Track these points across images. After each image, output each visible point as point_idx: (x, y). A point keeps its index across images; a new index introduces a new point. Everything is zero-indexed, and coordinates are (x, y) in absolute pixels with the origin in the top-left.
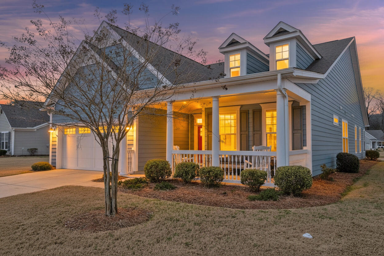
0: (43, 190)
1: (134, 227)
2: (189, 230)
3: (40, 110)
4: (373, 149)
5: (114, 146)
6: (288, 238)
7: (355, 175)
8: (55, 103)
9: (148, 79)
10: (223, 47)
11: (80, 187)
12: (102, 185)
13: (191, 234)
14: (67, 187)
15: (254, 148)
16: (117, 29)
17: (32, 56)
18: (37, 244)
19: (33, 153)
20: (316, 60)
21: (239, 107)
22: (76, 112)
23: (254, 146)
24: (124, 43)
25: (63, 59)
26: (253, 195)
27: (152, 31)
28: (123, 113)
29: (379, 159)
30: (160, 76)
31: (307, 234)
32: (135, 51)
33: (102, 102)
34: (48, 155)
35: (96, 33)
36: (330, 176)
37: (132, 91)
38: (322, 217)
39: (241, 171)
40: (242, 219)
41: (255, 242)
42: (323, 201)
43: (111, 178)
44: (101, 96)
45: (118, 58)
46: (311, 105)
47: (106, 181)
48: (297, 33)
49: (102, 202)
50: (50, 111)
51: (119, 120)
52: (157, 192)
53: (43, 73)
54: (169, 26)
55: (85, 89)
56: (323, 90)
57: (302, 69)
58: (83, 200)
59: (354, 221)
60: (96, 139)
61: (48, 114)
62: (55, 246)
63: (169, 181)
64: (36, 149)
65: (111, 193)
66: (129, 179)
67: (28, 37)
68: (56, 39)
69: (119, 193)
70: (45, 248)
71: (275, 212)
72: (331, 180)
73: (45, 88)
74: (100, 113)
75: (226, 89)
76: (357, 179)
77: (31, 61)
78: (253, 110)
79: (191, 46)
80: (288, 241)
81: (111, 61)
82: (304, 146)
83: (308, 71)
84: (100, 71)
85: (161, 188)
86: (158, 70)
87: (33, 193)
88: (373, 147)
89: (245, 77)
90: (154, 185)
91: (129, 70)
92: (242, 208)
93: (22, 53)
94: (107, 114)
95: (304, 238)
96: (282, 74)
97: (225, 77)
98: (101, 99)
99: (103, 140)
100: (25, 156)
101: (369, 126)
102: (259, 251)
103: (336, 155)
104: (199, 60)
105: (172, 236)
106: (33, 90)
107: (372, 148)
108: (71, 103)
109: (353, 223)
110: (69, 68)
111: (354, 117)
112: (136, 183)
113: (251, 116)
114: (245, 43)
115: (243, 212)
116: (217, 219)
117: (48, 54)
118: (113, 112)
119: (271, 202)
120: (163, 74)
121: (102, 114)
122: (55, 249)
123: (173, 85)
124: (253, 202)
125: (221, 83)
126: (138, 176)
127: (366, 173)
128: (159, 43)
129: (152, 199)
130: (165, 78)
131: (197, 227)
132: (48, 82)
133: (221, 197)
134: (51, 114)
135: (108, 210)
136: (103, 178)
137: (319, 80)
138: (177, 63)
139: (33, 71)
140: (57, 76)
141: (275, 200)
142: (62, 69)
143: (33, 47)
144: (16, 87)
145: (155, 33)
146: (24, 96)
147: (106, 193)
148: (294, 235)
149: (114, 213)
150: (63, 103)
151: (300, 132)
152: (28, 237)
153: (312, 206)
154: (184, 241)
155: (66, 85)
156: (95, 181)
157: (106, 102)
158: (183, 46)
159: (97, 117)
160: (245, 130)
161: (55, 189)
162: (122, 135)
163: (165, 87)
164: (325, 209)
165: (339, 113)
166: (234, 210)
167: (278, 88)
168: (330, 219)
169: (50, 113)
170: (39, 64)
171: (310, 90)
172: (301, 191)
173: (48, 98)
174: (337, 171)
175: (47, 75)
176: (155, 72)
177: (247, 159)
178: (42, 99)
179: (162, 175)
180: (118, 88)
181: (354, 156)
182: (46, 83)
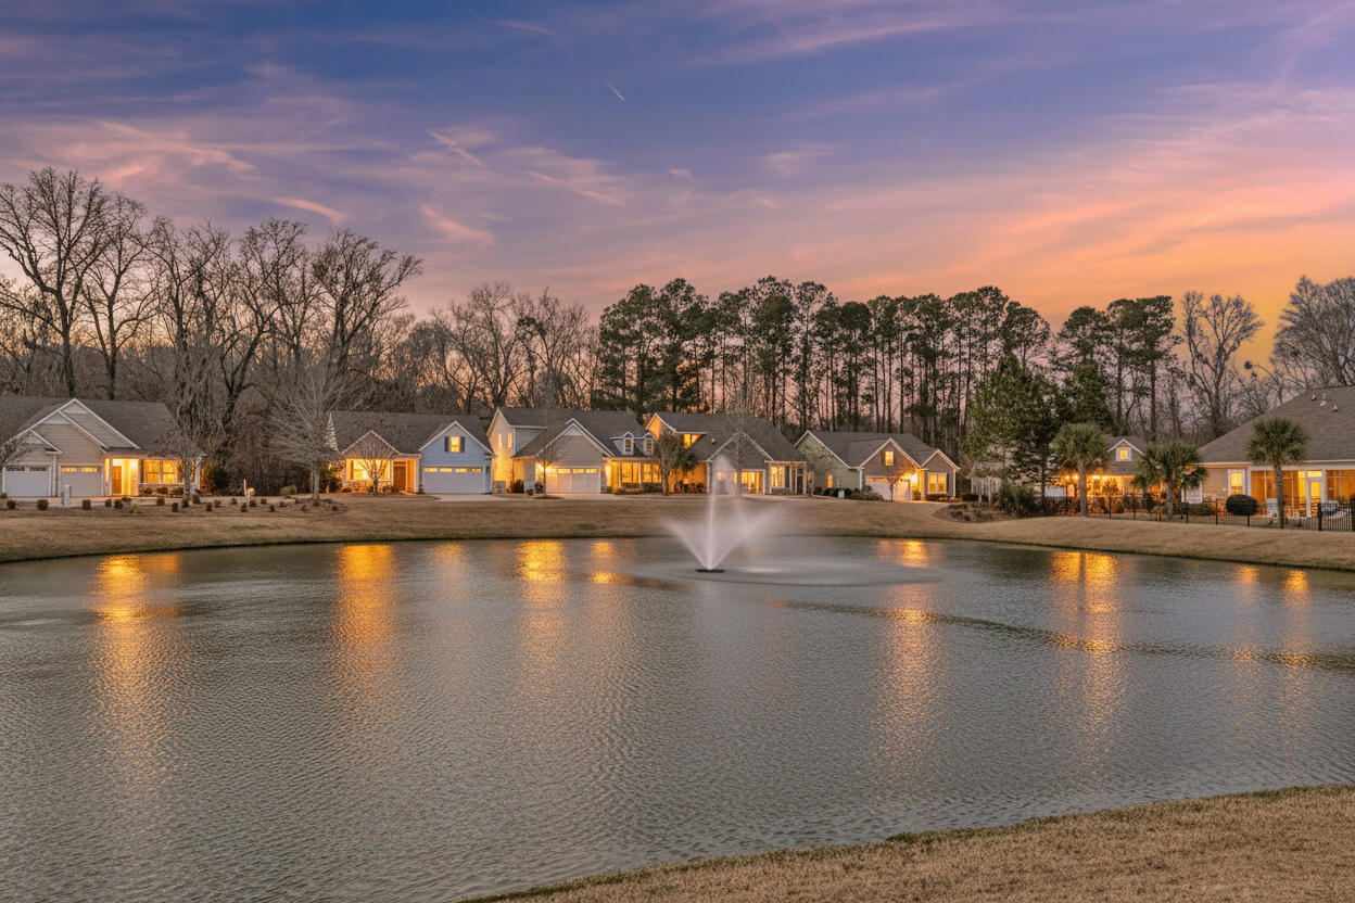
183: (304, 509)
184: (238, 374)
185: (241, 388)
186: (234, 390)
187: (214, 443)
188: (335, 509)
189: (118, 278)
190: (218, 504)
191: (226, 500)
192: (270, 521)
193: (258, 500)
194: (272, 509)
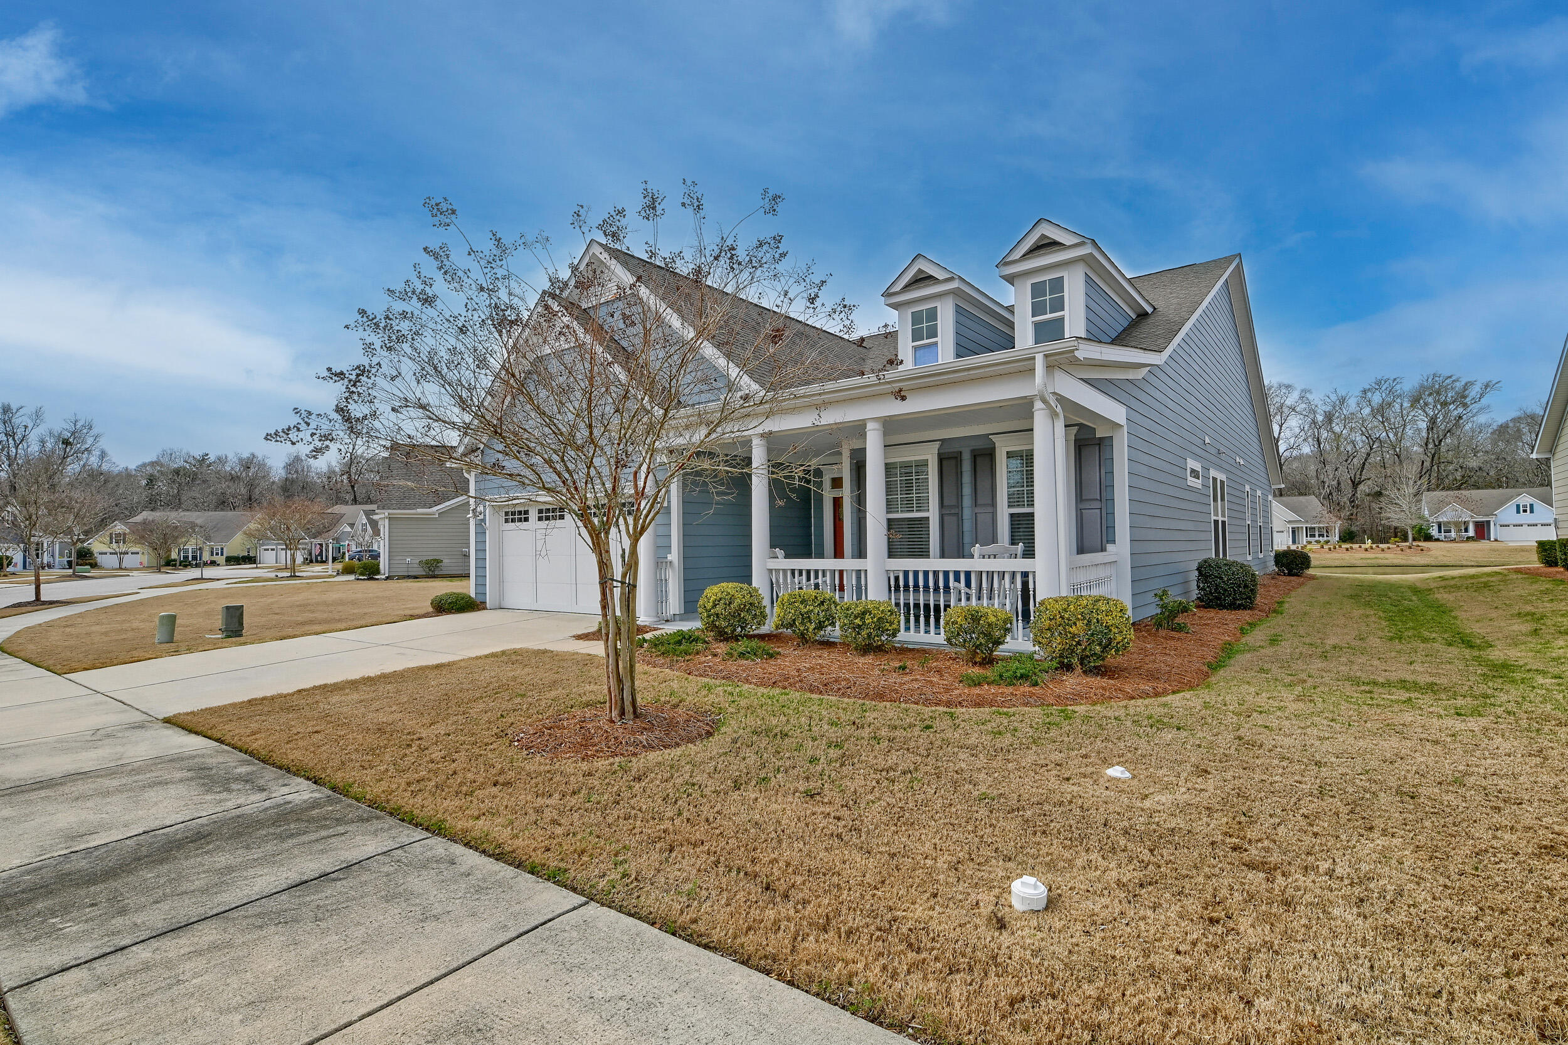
0: (460, 658)
1: (678, 751)
2: (813, 760)
3: (448, 465)
4: (1293, 547)
5: (624, 550)
6: (1068, 779)
7: (1245, 615)
8: (482, 446)
9: (705, 380)
10: (893, 290)
11: (545, 652)
12: (597, 648)
13: (819, 768)
14: (515, 652)
15: (977, 549)
16: (626, 259)
17: (428, 333)
18: (453, 782)
19: (432, 570)
20: (1138, 316)
21: (937, 445)
22: (531, 467)
23: (977, 545)
24: (644, 292)
25: (498, 337)
26: (975, 671)
27: (712, 258)
28: (644, 468)
29: (1311, 572)
30: (734, 371)
31: (1117, 767)
32: (671, 311)
33: (592, 442)
34: (468, 576)
35: (574, 269)
36: (1180, 620)
37: (666, 410)
38: (1158, 724)
39: (945, 610)
40: (949, 734)
41: (983, 789)
42: (1160, 687)
43: (618, 633)
44: (590, 426)
45: (631, 331)
46: (1126, 433)
47: (607, 640)
48: (1086, 247)
49: (600, 688)
50: (471, 466)
51: (636, 486)
52: (732, 666)
53: (453, 376)
54: (755, 243)
55: (551, 408)
56: (1158, 395)
57: (1101, 342)
58: (554, 684)
59: (1241, 732)
60: (580, 534)
61: (466, 475)
62: (495, 790)
63: (762, 637)
64: (439, 561)
65: (621, 666)
66: (663, 632)
67: (419, 287)
68: (482, 289)
69: (639, 667)
70: (471, 794)
71: (1036, 713)
72: (1179, 629)
73: (456, 410)
74: (589, 468)
75: (903, 398)
76: (1252, 625)
77: (426, 347)
78: (973, 451)
79: (813, 292)
80: (1068, 787)
81: (612, 339)
82: (1108, 542)
83: (1117, 347)
84: (587, 365)
85: (742, 655)
86: (728, 356)
87: (438, 667)
88: (1294, 542)
89: (952, 365)
90: (722, 648)
91: (655, 357)
92: (948, 704)
93: (405, 326)
94: (605, 471)
95: (1111, 779)
96: (1046, 356)
97: (901, 368)
98: (591, 433)
99: (598, 535)
100: (416, 577)
101: (1283, 486)
102: (991, 812)
103: (1195, 565)
104: (834, 327)
105: (771, 775)
106: (432, 416)
107: (1291, 543)
108: (518, 446)
109: (1240, 738)
110: (512, 357)
111: (1242, 463)
112: (679, 643)
113: (967, 466)
114: (951, 279)
115: (951, 715)
116: (883, 732)
117: (464, 326)
118: (620, 464)
119: (1026, 688)
120: (742, 365)
121: (592, 470)
122: (494, 797)
123: (767, 392)
124: (977, 691)
125: (889, 383)
126: (686, 626)
127: (1275, 610)
128: (729, 289)
129: (718, 682)
130: (745, 375)
131: (834, 753)
132: (464, 395)
133: (894, 678)
134: (473, 474)
135: (615, 708)
136: (600, 630)
137: (1149, 368)
138: (776, 337)
139: (429, 369)
140: (486, 381)
141: (1036, 684)
142: (495, 364)
143: (430, 312)
144: (393, 410)
145: (722, 261)
146: (413, 433)
147: (607, 667)
148: (1083, 770)
149: (629, 715)
150: (501, 447)
151: (1097, 505)
152: (431, 765)
153: (1133, 698)
154: (802, 786)
155: (506, 403)
156: (579, 637)
157: (603, 442)
158: (791, 295)
159: (580, 477)
160: (954, 502)
161: (486, 656)
162: (644, 521)
163: (746, 398)
164: (1165, 705)
165: (1203, 454)
166: (927, 711)
167: (1036, 393)
168: (1179, 729)
169: (469, 472)
170: (443, 353)
171: (1123, 396)
172: (1103, 659)
173: (466, 434)
174: (1197, 607)
175: (463, 378)
176: (722, 362)
177: (957, 580)
178: (452, 438)
179: (744, 624)
180: (631, 405)
181: (1242, 566)
182: (460, 397)
183: (1402, 550)
184: (1359, 473)
185: (1360, 483)
186: (1355, 484)
187: (1346, 513)
188: (1422, 550)
189: (1281, 426)
190: (1351, 548)
191: (1356, 546)
192: (1381, 555)
193: (1374, 546)
194: (1383, 550)
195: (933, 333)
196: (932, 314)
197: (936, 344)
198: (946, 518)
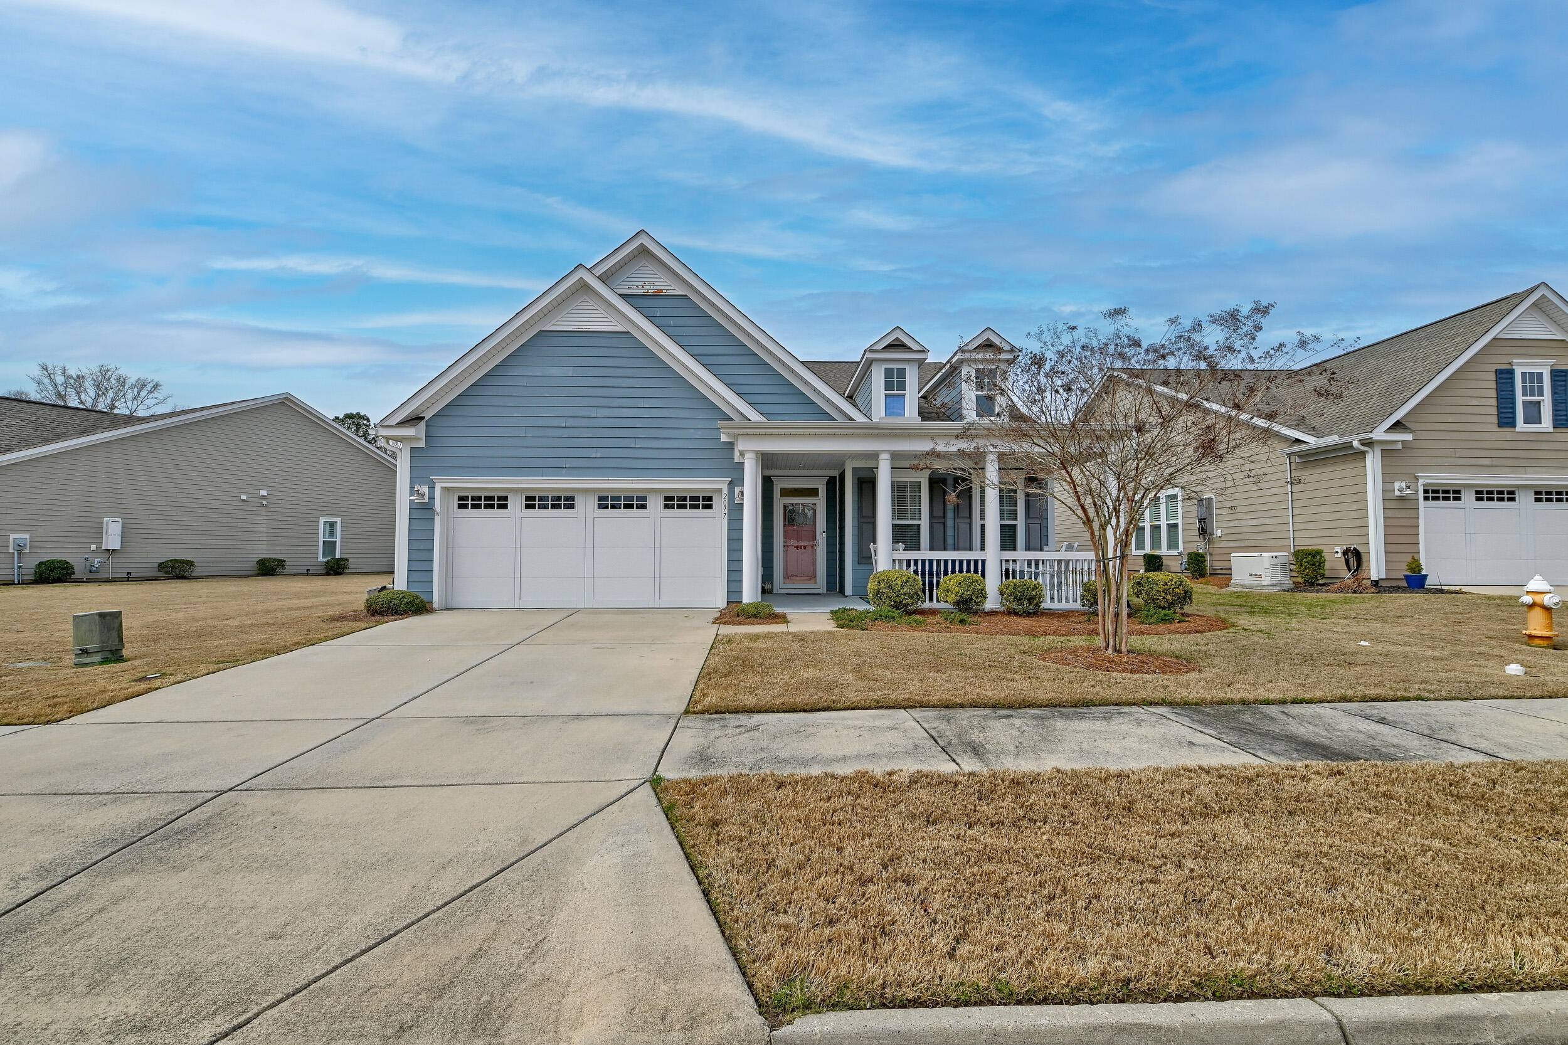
21: (928, 472)
78: (954, 479)
195: (902, 386)
196: (902, 373)
197: (904, 395)
198: (935, 525)
